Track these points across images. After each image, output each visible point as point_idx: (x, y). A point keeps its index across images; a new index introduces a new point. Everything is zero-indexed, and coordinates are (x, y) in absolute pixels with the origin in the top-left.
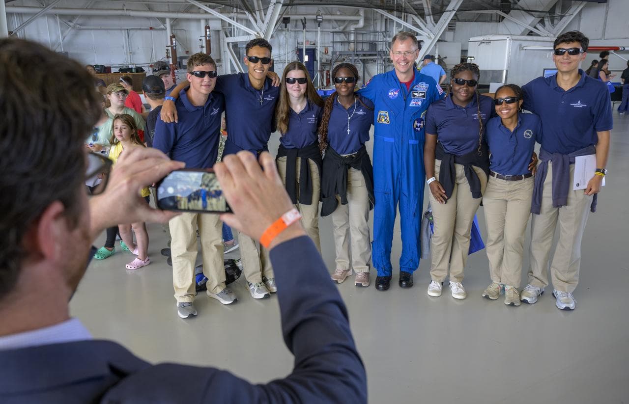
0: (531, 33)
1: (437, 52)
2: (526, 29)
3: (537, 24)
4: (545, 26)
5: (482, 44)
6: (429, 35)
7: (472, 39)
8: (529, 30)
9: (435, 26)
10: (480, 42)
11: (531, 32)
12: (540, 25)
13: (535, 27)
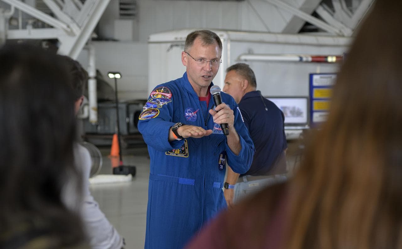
0: (307, 28)
1: (92, 63)
2: (295, 18)
3: (317, 7)
4: (334, 11)
5: (175, 49)
6: (68, 27)
7: (153, 38)
8: (302, 20)
9: (79, 9)
10: (169, 45)
11: (307, 24)
12: (325, 9)
13: (315, 15)
